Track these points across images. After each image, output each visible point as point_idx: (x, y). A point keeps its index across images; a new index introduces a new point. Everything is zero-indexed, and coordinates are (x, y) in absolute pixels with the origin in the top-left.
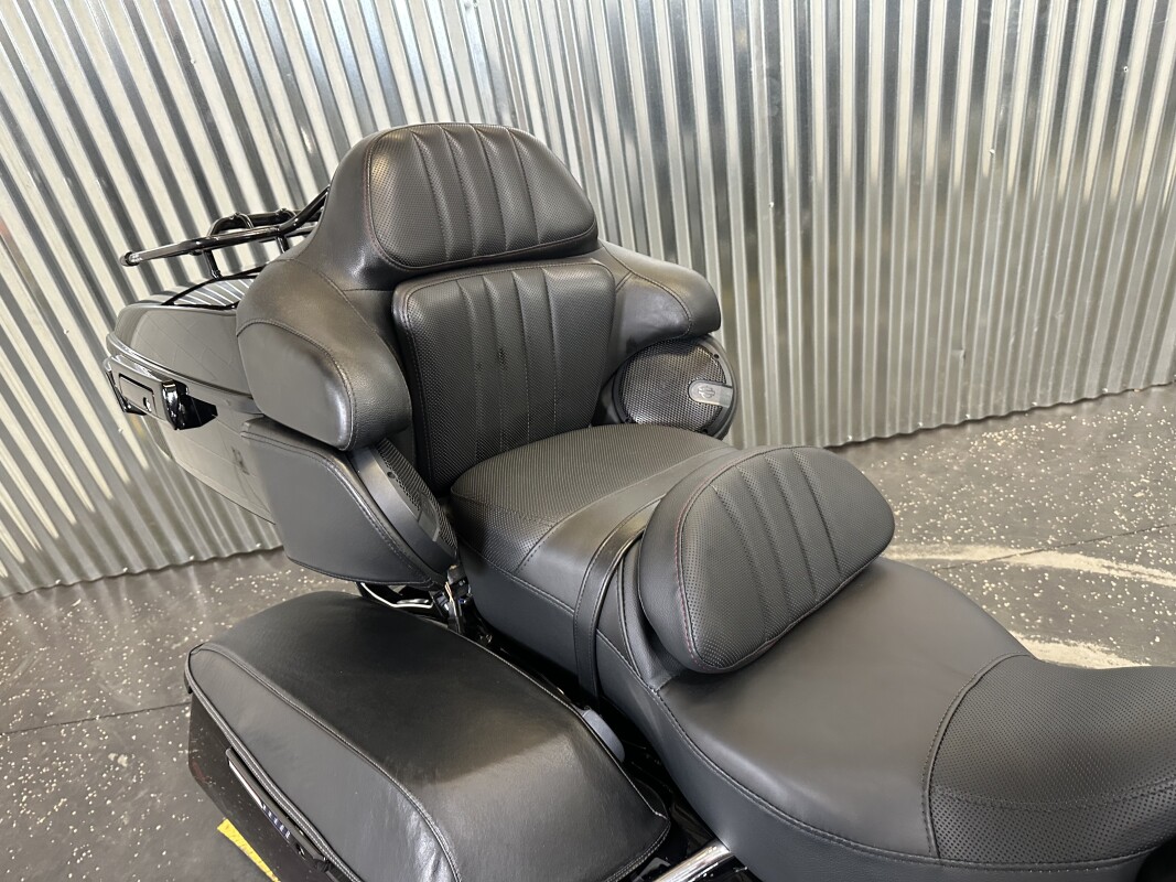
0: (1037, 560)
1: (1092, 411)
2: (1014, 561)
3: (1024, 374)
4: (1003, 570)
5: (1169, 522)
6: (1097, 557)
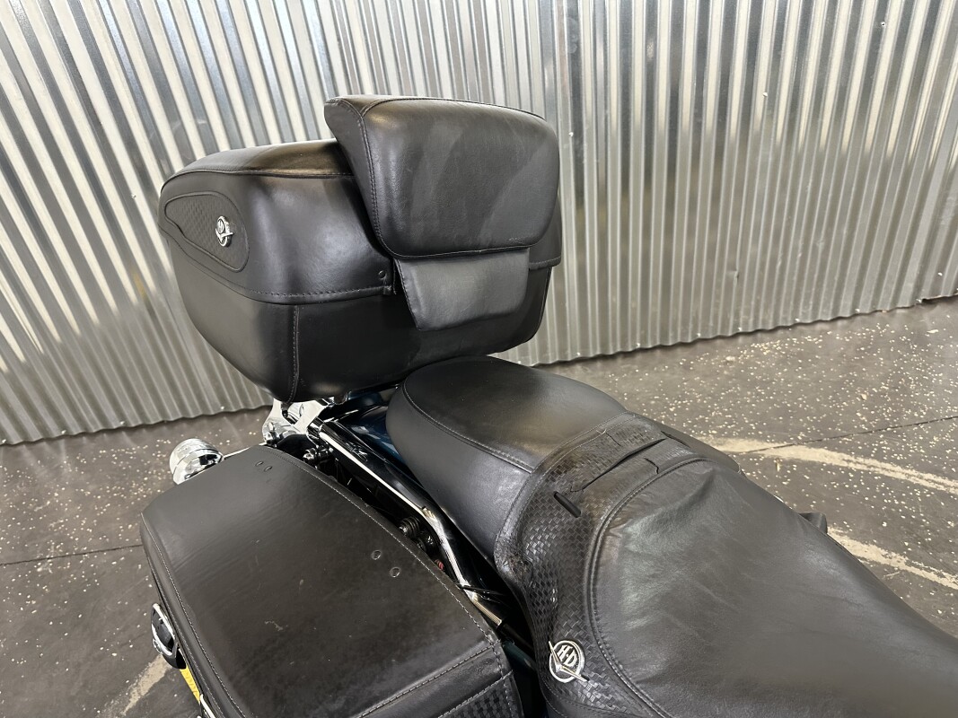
0: (788, 453)
1: (846, 328)
2: (768, 454)
3: (789, 294)
4: (758, 461)
5: (903, 424)
6: (839, 452)
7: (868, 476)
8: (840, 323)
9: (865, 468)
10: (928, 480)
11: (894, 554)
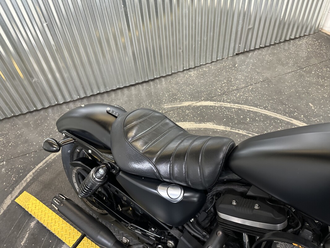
0: (199, 104)
2: (194, 105)
3: (198, 56)
4: (191, 107)
5: (230, 91)
6: (213, 101)
7: (221, 107)
8: (213, 63)
9: (220, 105)
10: (236, 106)
11: (227, 127)
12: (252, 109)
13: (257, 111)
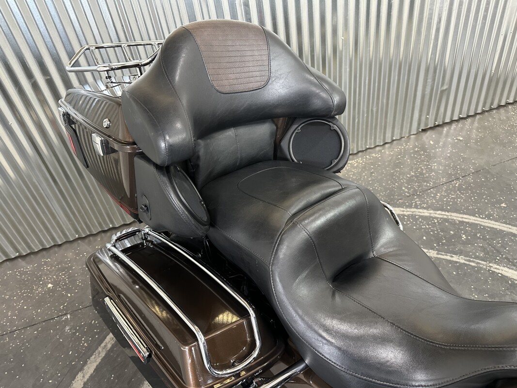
1: (390, 148)
3: (362, 134)
5: (423, 190)
6: (398, 207)
7: (413, 217)
8: (387, 146)
9: (411, 213)
10: (439, 214)
11: (431, 251)
12: (466, 218)
13: (476, 222)
